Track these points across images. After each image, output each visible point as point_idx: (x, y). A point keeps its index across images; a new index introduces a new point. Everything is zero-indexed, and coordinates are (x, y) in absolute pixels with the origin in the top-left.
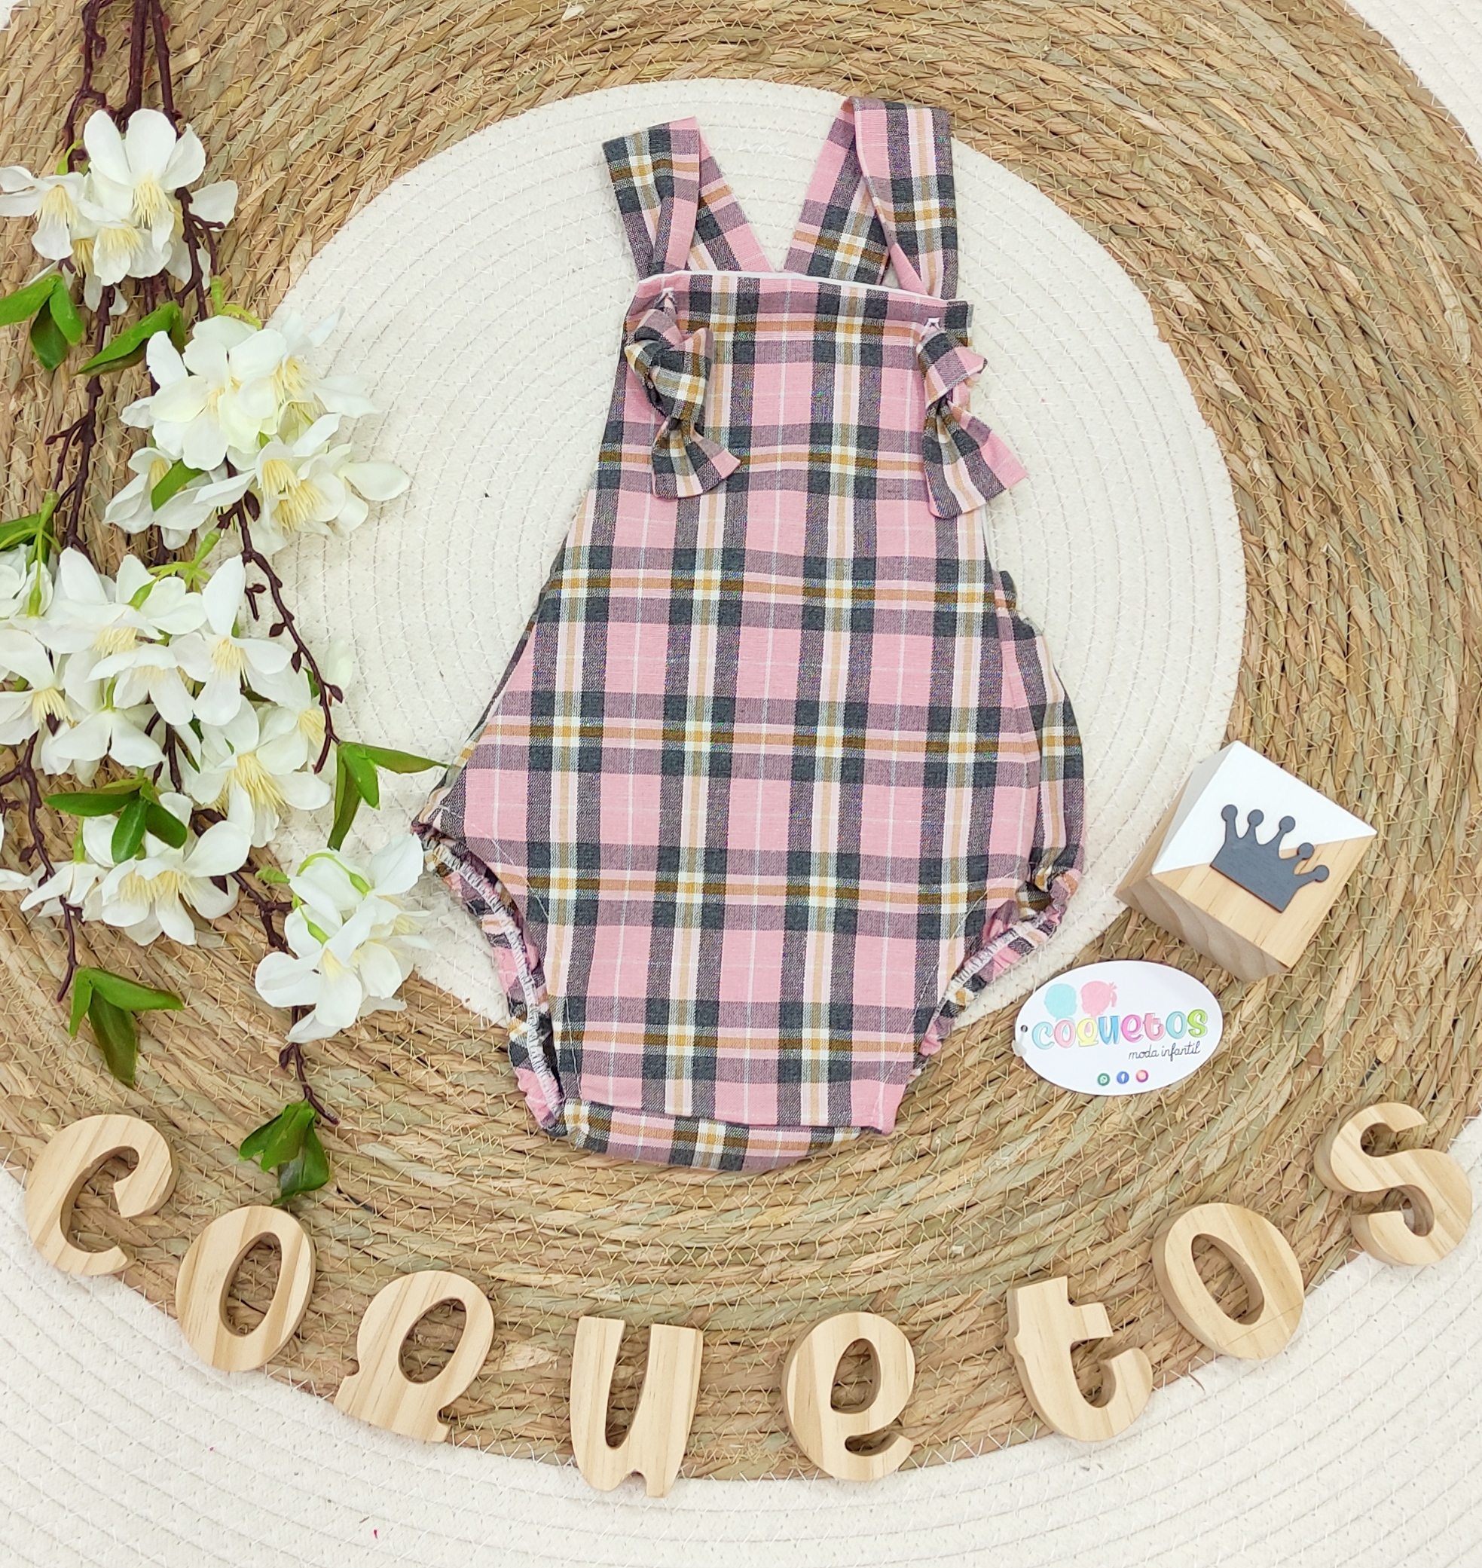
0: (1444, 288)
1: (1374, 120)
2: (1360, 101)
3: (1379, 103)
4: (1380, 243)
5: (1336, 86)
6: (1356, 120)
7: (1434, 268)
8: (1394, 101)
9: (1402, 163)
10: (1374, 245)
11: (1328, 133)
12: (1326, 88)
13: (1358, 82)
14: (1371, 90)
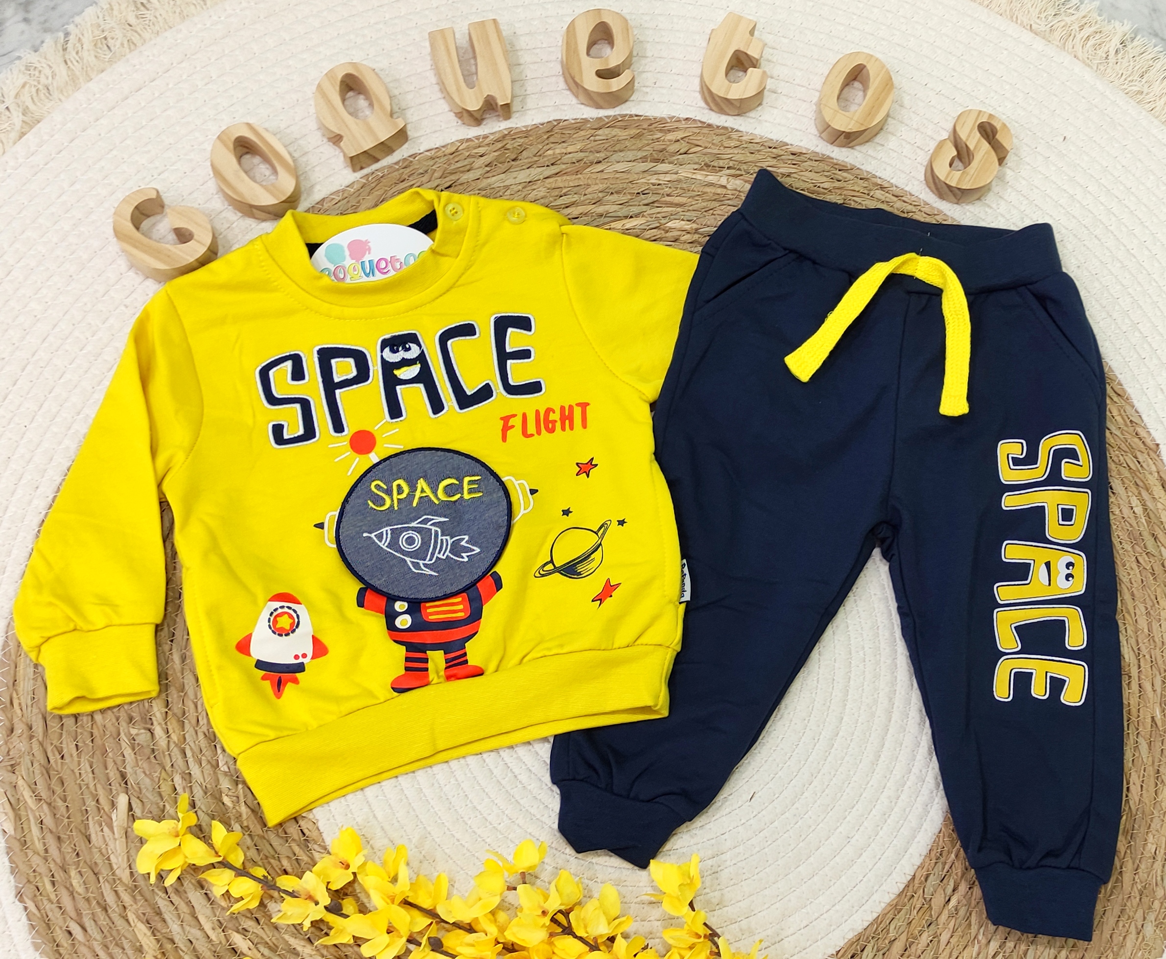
0: (712, 178)
1: (598, 155)
2: (582, 155)
3: (589, 146)
4: (668, 195)
5: (565, 161)
6: (592, 163)
7: (699, 176)
8: (592, 138)
9: (630, 155)
10: (668, 199)
11: (590, 182)
12: (564, 166)
13: (570, 149)
14: (579, 146)
